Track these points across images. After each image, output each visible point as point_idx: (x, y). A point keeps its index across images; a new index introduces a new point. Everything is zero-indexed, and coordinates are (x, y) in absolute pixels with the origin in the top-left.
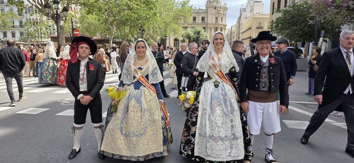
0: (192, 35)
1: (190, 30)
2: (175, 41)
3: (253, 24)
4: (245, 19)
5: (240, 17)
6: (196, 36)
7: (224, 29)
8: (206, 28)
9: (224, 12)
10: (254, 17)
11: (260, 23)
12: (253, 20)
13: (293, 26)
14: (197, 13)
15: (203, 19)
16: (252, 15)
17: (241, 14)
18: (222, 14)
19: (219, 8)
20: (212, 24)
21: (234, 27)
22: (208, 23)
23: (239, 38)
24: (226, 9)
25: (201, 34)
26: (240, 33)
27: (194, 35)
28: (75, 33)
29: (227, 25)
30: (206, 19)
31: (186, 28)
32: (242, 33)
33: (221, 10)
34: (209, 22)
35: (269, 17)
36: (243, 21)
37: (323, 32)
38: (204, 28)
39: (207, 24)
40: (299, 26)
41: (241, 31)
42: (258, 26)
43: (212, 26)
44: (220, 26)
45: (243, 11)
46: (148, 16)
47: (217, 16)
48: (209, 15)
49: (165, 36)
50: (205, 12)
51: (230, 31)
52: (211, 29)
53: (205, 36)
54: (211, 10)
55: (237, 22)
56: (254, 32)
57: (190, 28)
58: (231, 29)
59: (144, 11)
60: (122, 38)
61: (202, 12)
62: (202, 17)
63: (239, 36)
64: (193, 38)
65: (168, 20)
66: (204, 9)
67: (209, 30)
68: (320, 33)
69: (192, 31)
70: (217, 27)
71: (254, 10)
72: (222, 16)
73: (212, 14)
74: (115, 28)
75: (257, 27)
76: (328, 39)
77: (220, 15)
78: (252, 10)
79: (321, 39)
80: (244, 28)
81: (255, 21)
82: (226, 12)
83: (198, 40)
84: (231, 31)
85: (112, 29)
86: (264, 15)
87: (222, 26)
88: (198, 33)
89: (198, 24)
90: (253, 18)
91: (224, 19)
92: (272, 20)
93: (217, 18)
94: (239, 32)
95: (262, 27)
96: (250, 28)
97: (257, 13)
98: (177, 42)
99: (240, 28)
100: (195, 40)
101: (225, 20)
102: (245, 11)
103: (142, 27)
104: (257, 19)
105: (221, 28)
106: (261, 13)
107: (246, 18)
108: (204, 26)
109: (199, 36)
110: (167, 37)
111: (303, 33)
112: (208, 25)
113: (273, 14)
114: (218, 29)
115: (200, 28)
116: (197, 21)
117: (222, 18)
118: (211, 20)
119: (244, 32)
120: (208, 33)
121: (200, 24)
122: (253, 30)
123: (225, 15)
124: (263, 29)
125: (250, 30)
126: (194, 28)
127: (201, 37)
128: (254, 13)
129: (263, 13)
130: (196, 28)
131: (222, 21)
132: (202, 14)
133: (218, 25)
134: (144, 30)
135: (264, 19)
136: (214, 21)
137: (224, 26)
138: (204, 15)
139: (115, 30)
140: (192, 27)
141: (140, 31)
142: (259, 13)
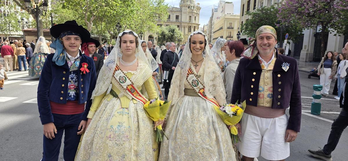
0: (167, 32)
1: (165, 28)
2: (150, 38)
3: (224, 24)
4: (216, 19)
5: (212, 17)
6: (170, 34)
7: (197, 28)
8: (180, 26)
9: (197, 11)
10: (226, 17)
11: (231, 24)
12: (225, 21)
14: (172, 11)
15: (177, 17)
16: (223, 15)
17: (213, 14)
18: (195, 13)
19: (193, 8)
20: (186, 23)
21: (207, 26)
23: (211, 38)
24: (199, 8)
25: (176, 32)
26: (212, 33)
27: (168, 33)
29: (200, 24)
30: (180, 18)
31: (161, 25)
32: (214, 32)
33: (195, 9)
34: (183, 20)
35: (239, 18)
36: (215, 21)
37: (287, 34)
38: (178, 26)
39: (181, 22)
41: (213, 31)
42: (229, 26)
43: (186, 25)
44: (194, 25)
45: (215, 11)
46: (125, 13)
47: (190, 15)
48: (182, 14)
49: (140, 33)
50: (179, 10)
51: (202, 30)
52: (184, 28)
53: (179, 34)
54: (184, 9)
55: (209, 21)
56: (225, 31)
57: (165, 25)
58: (204, 28)
59: (120, 7)
60: (99, 34)
61: (176, 10)
62: (176, 15)
63: (211, 36)
64: (168, 36)
65: (144, 18)
66: (178, 8)
67: (183, 28)
68: (285, 36)
69: (166, 29)
70: (190, 26)
71: (225, 11)
72: (196, 16)
73: (186, 13)
74: (92, 24)
76: (291, 41)
77: (193, 14)
78: (223, 11)
79: (286, 41)
80: (216, 27)
81: (226, 22)
82: (199, 12)
83: (173, 38)
84: (204, 30)
85: (90, 24)
86: (235, 16)
87: (195, 25)
88: (173, 31)
89: (172, 22)
90: (224, 18)
91: (197, 18)
92: (242, 21)
93: (190, 17)
94: (211, 31)
95: (232, 27)
96: (221, 28)
97: (228, 14)
98: (152, 39)
99: (212, 27)
100: (170, 38)
101: (198, 20)
102: (217, 11)
103: (119, 23)
104: (229, 20)
105: (195, 27)
107: (218, 18)
108: (178, 24)
109: (173, 34)
110: (143, 34)
112: (182, 24)
113: (243, 15)
114: (191, 28)
115: (174, 26)
116: (171, 20)
117: (195, 17)
118: (184, 18)
119: (216, 31)
120: (181, 31)
121: (174, 23)
122: (224, 30)
123: (199, 14)
124: (233, 29)
125: (221, 30)
126: (169, 26)
127: (175, 35)
128: (225, 14)
129: (233, 14)
130: (170, 26)
131: (195, 20)
132: (176, 13)
133: (192, 24)
134: (121, 27)
135: (235, 20)
136: (188, 20)
137: (197, 25)
138: (178, 13)
139: (92, 26)
140: (167, 25)
141: (117, 27)
142: (230, 14)
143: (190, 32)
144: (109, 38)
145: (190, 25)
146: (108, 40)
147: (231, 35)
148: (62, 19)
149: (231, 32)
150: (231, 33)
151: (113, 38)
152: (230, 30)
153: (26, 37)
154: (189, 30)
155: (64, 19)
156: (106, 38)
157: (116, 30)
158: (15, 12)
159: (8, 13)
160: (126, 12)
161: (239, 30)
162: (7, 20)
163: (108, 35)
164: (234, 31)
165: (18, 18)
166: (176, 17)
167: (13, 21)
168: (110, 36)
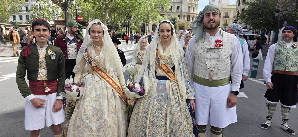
2: (153, 27)
8: (180, 16)
9: (196, 2)
10: (222, 7)
11: (227, 13)
13: (259, 17)
14: (173, 3)
16: (220, 5)
18: (194, 4)
20: (185, 13)
22: (182, 11)
25: (176, 21)
28: (79, 18)
30: (180, 8)
33: (194, 0)
35: (235, 7)
37: (286, 23)
38: (179, 16)
39: (181, 13)
40: (264, 17)
43: (186, 14)
44: (192, 15)
45: (212, 2)
46: (134, 6)
47: (190, 6)
48: (183, 5)
49: (146, 22)
50: (180, 2)
52: (184, 17)
57: (167, 15)
60: (113, 23)
61: (177, 2)
62: (177, 6)
65: (149, 9)
67: (183, 17)
69: (168, 18)
70: (190, 16)
71: (221, 1)
72: (195, 6)
73: (186, 4)
75: (224, 16)
77: (192, 5)
78: (220, 1)
81: (222, 11)
82: (198, 3)
85: (106, 15)
86: (231, 6)
87: (194, 15)
88: (174, 20)
89: (173, 13)
91: (195, 8)
92: (238, 10)
93: (190, 7)
95: (228, 16)
97: (224, 4)
98: (155, 27)
102: (214, 2)
103: (129, 14)
104: (225, 9)
105: (193, 16)
106: (228, 4)
108: (179, 14)
109: (174, 22)
110: (148, 23)
111: (267, 23)
112: (182, 14)
113: (239, 5)
114: (190, 17)
115: (174, 16)
116: (172, 10)
117: (194, 7)
118: (184, 9)
120: (181, 20)
121: (175, 13)
123: (197, 5)
126: (170, 16)
127: (176, 24)
128: (222, 4)
129: (229, 4)
130: (172, 16)
131: (194, 10)
132: (177, 4)
133: (191, 13)
134: (130, 17)
135: (231, 10)
136: (187, 10)
137: (195, 15)
138: (179, 5)
139: (107, 16)
140: (169, 15)
141: (127, 17)
142: (226, 4)
143: (189, 20)
144: (120, 27)
145: (189, 14)
146: (119, 29)
147: (226, 23)
148: (83, 11)
149: (227, 20)
150: (227, 22)
151: (124, 27)
152: (226, 19)
153: (56, 26)
154: (188, 19)
155: (85, 11)
156: (118, 27)
157: (127, 20)
158: (48, 6)
159: (42, 7)
160: (135, 4)
161: (235, 18)
162: (42, 12)
163: (120, 24)
164: (230, 20)
165: (50, 11)
166: (177, 8)
167: (46, 13)
168: (121, 25)
